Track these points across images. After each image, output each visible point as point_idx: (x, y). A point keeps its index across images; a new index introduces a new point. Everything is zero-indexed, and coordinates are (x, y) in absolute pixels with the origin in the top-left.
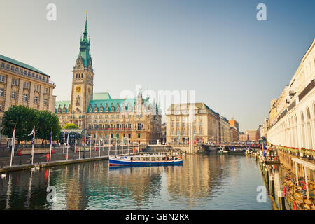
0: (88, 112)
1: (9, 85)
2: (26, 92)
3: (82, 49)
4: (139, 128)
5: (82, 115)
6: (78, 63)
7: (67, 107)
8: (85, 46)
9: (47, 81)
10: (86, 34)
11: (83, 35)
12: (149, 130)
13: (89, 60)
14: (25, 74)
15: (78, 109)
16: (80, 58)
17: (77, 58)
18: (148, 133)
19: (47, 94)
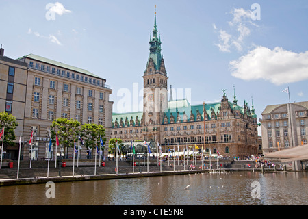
0: (163, 124)
1: (60, 91)
2: (79, 99)
3: (152, 51)
4: (226, 140)
5: (156, 126)
6: (148, 66)
7: (140, 119)
8: (155, 46)
9: (103, 86)
10: (155, 32)
11: (152, 34)
12: (239, 143)
13: (161, 61)
14: (78, 78)
15: (151, 120)
16: (151, 60)
17: (148, 60)
18: (238, 146)
19: (103, 99)
